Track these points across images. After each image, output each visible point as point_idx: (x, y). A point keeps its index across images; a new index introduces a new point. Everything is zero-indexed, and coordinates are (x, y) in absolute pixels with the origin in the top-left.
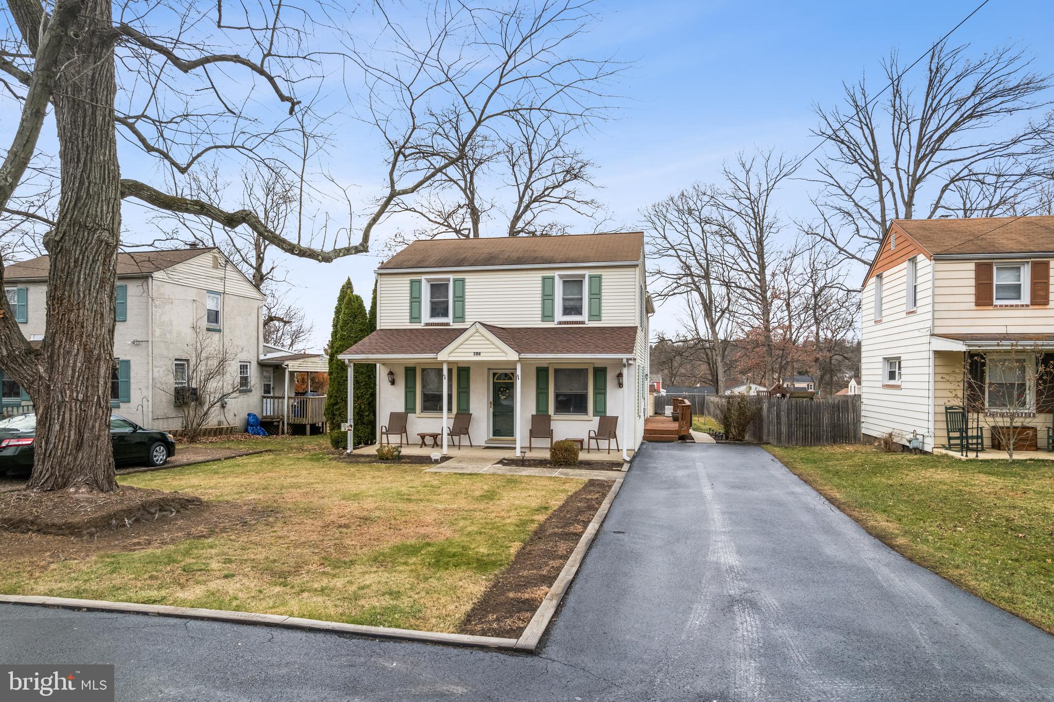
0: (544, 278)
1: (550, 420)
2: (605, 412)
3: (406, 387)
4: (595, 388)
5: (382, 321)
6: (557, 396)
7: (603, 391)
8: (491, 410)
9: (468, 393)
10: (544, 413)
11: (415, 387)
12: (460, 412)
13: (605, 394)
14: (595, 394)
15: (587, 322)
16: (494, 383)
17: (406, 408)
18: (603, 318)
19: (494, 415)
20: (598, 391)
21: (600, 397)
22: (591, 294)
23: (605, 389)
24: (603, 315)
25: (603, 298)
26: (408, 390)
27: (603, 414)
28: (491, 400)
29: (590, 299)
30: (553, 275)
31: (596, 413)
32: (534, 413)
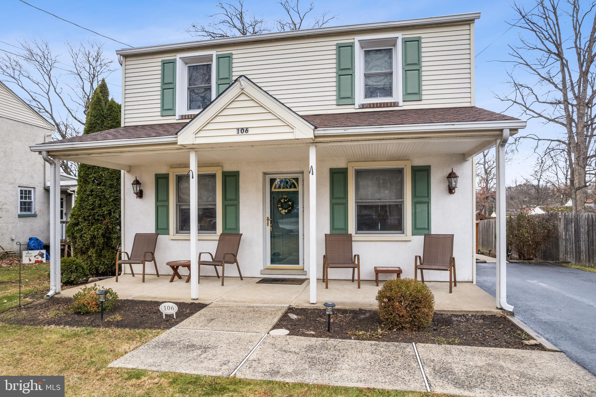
0: (339, 47)
1: (351, 241)
2: (429, 228)
3: (157, 200)
4: (414, 195)
5: (127, 116)
6: (360, 208)
7: (426, 200)
8: (269, 229)
9: (236, 206)
10: (343, 232)
11: (167, 200)
12: (226, 232)
13: (428, 203)
14: (415, 204)
15: (401, 103)
16: (272, 193)
17: (157, 228)
18: (424, 97)
19: (273, 236)
20: (418, 199)
21: (421, 208)
22: (406, 64)
23: (428, 196)
24: (424, 93)
25: (423, 69)
26: (160, 204)
27: (426, 232)
28: (268, 215)
29: (405, 71)
30: (352, 41)
31: (416, 230)
32: (328, 232)
